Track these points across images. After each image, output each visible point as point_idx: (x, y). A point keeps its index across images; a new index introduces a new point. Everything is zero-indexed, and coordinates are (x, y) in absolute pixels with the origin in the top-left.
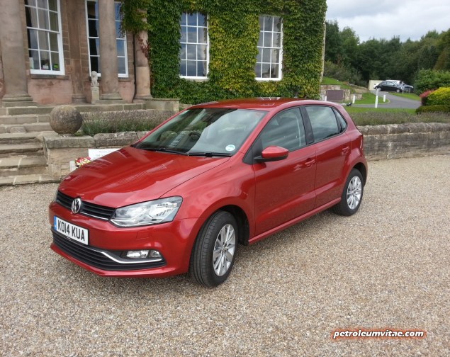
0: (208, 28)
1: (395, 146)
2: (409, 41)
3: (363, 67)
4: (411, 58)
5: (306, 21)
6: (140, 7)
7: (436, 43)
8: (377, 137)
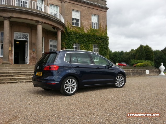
0: (80, 47)
1: (132, 74)
2: (126, 52)
3: (113, 59)
4: (127, 57)
5: (104, 46)
6: (64, 42)
7: (134, 52)
8: (128, 72)
